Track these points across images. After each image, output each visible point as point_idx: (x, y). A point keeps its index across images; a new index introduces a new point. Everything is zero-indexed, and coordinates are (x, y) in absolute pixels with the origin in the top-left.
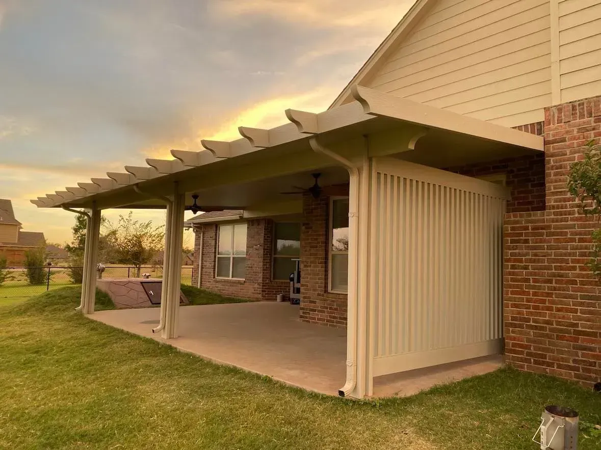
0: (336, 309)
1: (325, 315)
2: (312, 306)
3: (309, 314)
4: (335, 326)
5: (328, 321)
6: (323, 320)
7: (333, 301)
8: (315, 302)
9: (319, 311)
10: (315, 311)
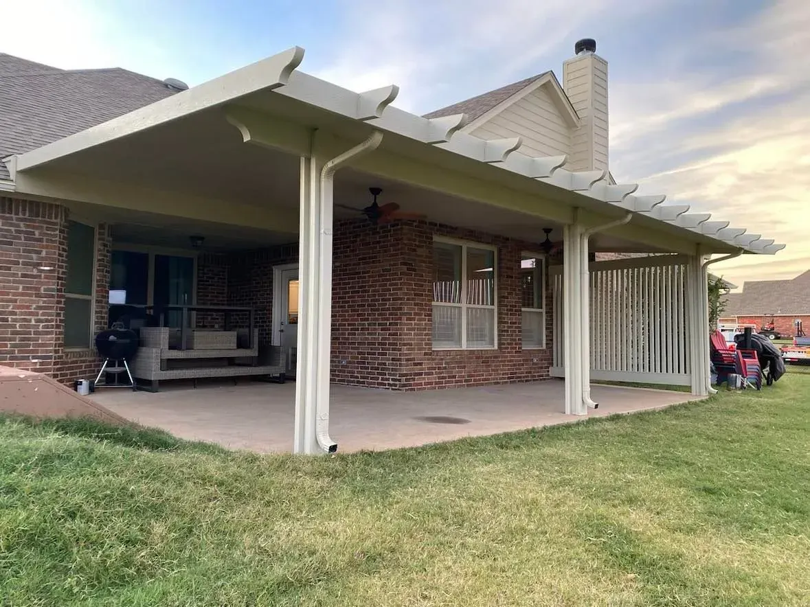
0: (445, 368)
1: (434, 378)
2: (417, 369)
3: (414, 379)
4: (445, 387)
5: (436, 383)
6: (431, 383)
7: (442, 359)
8: (421, 364)
9: (426, 374)
10: (421, 374)
